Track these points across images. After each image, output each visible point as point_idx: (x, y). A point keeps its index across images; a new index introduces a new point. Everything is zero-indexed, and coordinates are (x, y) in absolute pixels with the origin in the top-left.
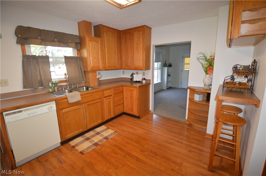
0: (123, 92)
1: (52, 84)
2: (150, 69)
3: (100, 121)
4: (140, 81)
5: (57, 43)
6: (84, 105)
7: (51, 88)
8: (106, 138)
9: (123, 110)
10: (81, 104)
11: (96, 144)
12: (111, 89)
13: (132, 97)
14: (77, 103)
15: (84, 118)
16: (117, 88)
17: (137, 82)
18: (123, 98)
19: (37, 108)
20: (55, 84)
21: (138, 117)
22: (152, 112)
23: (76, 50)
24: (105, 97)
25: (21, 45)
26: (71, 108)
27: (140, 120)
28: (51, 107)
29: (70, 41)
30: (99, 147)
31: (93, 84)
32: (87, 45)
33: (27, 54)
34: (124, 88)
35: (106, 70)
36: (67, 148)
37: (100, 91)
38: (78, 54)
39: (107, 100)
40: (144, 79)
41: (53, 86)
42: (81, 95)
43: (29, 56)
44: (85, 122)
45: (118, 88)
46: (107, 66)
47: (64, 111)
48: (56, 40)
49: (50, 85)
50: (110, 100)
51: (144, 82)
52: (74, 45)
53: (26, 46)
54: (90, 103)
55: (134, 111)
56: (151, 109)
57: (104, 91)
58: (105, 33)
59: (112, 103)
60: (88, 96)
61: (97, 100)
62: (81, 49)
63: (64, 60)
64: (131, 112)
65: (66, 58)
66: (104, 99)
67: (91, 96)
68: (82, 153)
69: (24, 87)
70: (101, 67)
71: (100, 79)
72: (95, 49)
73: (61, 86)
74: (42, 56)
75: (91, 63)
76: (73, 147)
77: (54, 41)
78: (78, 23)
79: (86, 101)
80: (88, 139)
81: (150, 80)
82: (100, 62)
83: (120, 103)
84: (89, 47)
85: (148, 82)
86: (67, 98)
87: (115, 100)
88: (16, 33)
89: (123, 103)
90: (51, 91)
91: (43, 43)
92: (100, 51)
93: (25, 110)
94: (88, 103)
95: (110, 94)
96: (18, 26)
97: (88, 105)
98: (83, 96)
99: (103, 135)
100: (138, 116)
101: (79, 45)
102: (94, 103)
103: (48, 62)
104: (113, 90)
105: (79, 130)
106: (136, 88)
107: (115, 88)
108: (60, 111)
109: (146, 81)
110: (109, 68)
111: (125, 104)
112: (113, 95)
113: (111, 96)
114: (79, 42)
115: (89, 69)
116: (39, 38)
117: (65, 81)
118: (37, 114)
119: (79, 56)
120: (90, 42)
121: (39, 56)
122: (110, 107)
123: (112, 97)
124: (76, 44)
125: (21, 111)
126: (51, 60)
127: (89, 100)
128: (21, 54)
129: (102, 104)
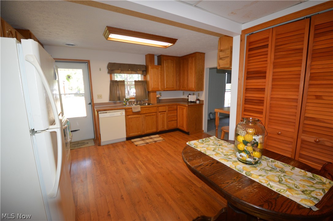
0: (177, 110)
1: (126, 99)
2: (203, 90)
3: (154, 130)
4: (194, 101)
5: (130, 72)
6: (143, 115)
7: (125, 102)
8: (155, 142)
9: (177, 126)
10: (141, 114)
11: (147, 143)
12: (165, 106)
13: (183, 114)
14: (138, 113)
15: (143, 125)
16: (171, 106)
17: (191, 102)
18: (177, 115)
19: (115, 112)
20: (127, 100)
21: (187, 133)
22: (204, 132)
23: (143, 76)
24: (160, 112)
25: (110, 74)
26: (134, 116)
27: (190, 136)
28: (122, 113)
29: (139, 70)
30: (148, 145)
31: (153, 101)
32: (150, 72)
33: (113, 80)
34: (178, 106)
35: (164, 91)
36: (129, 142)
37: (156, 107)
38: (144, 78)
39: (161, 115)
40: (198, 100)
41: (126, 101)
42: (141, 108)
43: (113, 81)
44: (143, 128)
45: (173, 106)
46: (165, 88)
47: (129, 116)
48: (129, 70)
49: (124, 100)
50: (164, 115)
51: (198, 102)
52: (141, 72)
53: (112, 75)
54: (147, 114)
55: (184, 127)
56: (203, 129)
57: (159, 107)
58: (165, 61)
59: (165, 117)
60: (146, 109)
61: (153, 114)
62: (146, 75)
63: (134, 83)
64: (182, 128)
65: (135, 81)
66: (159, 113)
67: (148, 109)
68: (136, 145)
69: (110, 100)
70: (160, 88)
71: (160, 98)
72: (155, 74)
73: (131, 102)
74: (121, 81)
75: (152, 85)
76: (133, 142)
77: (128, 70)
78: (146, 55)
79: (144, 112)
80: (143, 140)
81: (203, 101)
82: (160, 84)
83: (174, 119)
84: (151, 73)
85: (201, 103)
86: (132, 109)
87: (169, 115)
88: (108, 67)
89: (177, 120)
90: (124, 104)
91: (122, 72)
92: (160, 76)
93: (109, 112)
94: (146, 114)
95: (164, 110)
96: (109, 63)
97: (146, 116)
98: (142, 109)
99: (154, 140)
100: (187, 131)
101: (145, 72)
102: (150, 115)
103: (124, 85)
104: (167, 107)
105: (138, 132)
106: (186, 106)
107: (169, 105)
108: (127, 116)
109: (200, 102)
110: (167, 89)
111: (178, 121)
112: (167, 111)
113: (165, 111)
114: (145, 70)
115: (150, 90)
116: (120, 69)
117: (134, 98)
118: (115, 116)
119: (145, 80)
120: (152, 70)
121: (119, 81)
122: (164, 121)
123: (166, 113)
124: (143, 71)
125: (106, 112)
126: (126, 83)
127: (147, 112)
128: (109, 80)
129: (157, 117)
